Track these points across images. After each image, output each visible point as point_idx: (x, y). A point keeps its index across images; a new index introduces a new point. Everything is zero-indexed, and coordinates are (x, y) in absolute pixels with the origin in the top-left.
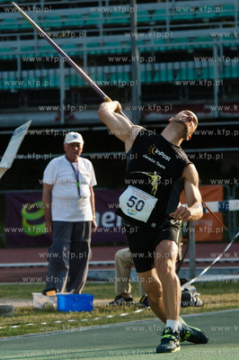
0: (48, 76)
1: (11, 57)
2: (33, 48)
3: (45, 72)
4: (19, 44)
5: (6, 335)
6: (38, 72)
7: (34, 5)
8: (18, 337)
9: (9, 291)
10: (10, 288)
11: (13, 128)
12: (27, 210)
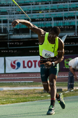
0: (72, 22)
1: (61, 16)
2: (68, 14)
6: (69, 21)
7: (68, 1)
9: (61, 84)
10: (61, 83)
12: (66, 61)
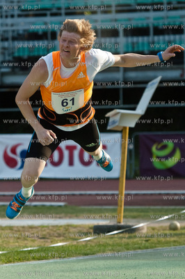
1: (145, 25)
2: (163, 18)
3: (172, 37)
4: (152, 14)
5: (140, 248)
6: (167, 38)
8: (149, 250)
11: (146, 82)
12: (157, 149)
